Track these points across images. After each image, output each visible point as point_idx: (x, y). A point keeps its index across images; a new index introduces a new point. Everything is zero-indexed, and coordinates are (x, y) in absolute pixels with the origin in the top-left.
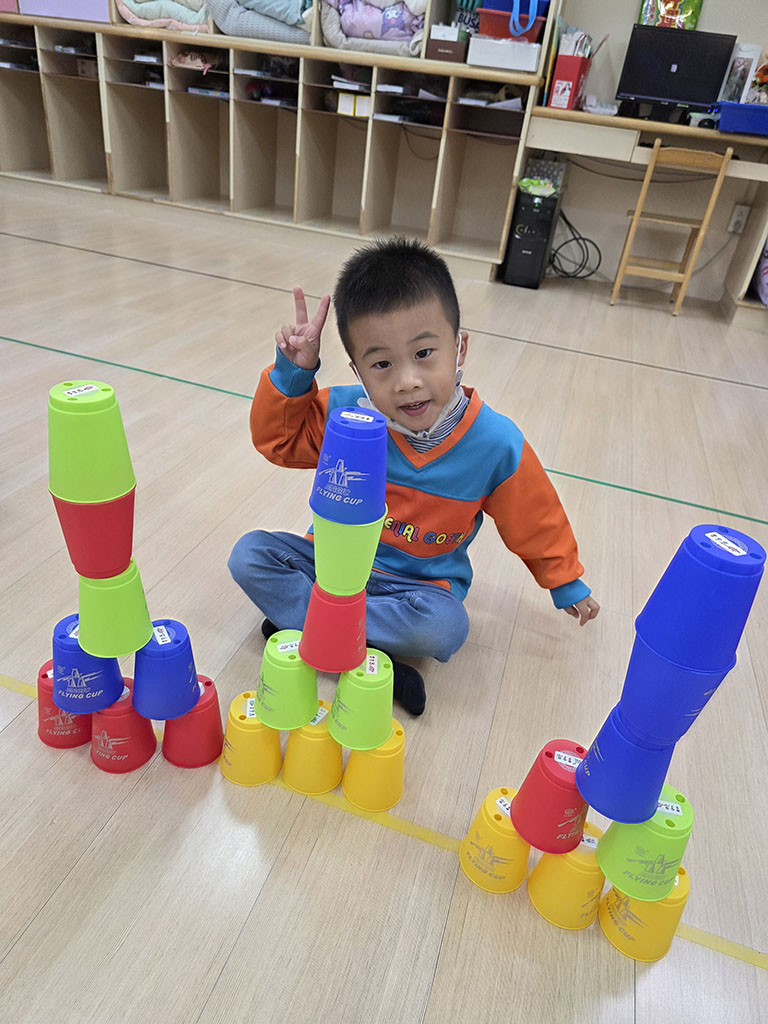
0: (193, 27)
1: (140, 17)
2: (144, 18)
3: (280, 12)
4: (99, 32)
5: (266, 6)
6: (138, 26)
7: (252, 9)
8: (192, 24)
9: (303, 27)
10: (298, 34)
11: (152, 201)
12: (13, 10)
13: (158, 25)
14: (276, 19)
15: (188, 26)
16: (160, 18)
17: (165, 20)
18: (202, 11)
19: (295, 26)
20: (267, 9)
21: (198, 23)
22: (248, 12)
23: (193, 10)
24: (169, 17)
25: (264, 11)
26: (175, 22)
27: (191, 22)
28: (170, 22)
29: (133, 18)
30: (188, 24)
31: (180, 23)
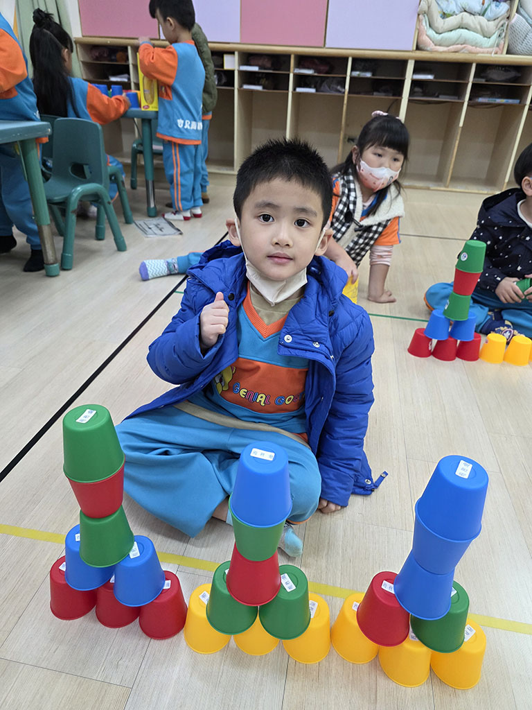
0: (486, 50)
1: (435, 45)
2: (440, 45)
6: (437, 51)
8: (486, 48)
11: (428, 189)
12: (319, 46)
13: (453, 50)
15: (481, 50)
16: (453, 45)
17: (459, 46)
18: (494, 37)
21: (490, 47)
23: (484, 36)
24: (464, 44)
26: (470, 47)
27: (484, 46)
28: (465, 47)
29: (432, 46)
30: (482, 48)
31: (474, 47)
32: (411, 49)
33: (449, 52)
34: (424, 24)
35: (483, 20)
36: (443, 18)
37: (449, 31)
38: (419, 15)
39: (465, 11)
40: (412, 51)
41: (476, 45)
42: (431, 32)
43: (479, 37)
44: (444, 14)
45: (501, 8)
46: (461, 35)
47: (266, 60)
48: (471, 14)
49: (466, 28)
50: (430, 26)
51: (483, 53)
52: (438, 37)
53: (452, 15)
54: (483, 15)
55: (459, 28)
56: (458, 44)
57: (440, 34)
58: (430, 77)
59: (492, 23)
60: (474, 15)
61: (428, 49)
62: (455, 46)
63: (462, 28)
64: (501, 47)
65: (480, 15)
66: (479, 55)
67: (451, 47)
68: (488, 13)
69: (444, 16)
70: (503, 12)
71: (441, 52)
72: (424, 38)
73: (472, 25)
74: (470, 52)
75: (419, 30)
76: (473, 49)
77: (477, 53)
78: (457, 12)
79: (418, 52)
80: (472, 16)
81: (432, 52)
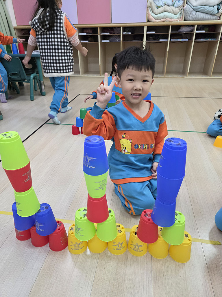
0: (175, 20)
2: (157, 19)
3: (211, 11)
4: (146, 25)
5: (206, 9)
6: (156, 22)
7: (198, 11)
8: (176, 19)
9: (217, 15)
10: (215, 17)
12: (109, 23)
13: (162, 21)
14: (207, 13)
15: (174, 20)
16: (162, 19)
17: (165, 19)
18: (178, 14)
19: (214, 15)
20: (206, 10)
21: (177, 18)
22: (197, 12)
23: (175, 14)
24: (167, 18)
25: (203, 12)
26: (169, 19)
27: (175, 18)
28: (167, 19)
29: (154, 20)
30: (174, 19)
31: (171, 19)
32: (145, 22)
33: (161, 22)
34: (150, 11)
35: (173, 8)
36: (158, 8)
37: (160, 13)
38: (147, 8)
39: (166, 5)
40: (146, 23)
41: (171, 18)
42: (153, 14)
43: (172, 15)
44: (158, 6)
45: (180, 3)
46: (165, 15)
47: (90, 30)
48: (168, 6)
49: (167, 12)
50: (152, 12)
51: (175, 21)
52: (156, 16)
53: (161, 7)
54: (173, 6)
55: (164, 12)
56: (164, 18)
57: (157, 15)
58: (154, 32)
59: (177, 9)
60: (170, 6)
61: (153, 21)
62: (163, 19)
63: (166, 12)
64: (182, 18)
65: (172, 6)
66: (173, 22)
67: (162, 20)
68: (175, 5)
69: (158, 7)
70: (181, 4)
71: (158, 22)
72: (150, 17)
73: (169, 10)
74: (170, 21)
75: (148, 14)
76: (171, 20)
77: (172, 21)
78: (163, 6)
79: (148, 23)
80: (169, 7)
81: (154, 22)
